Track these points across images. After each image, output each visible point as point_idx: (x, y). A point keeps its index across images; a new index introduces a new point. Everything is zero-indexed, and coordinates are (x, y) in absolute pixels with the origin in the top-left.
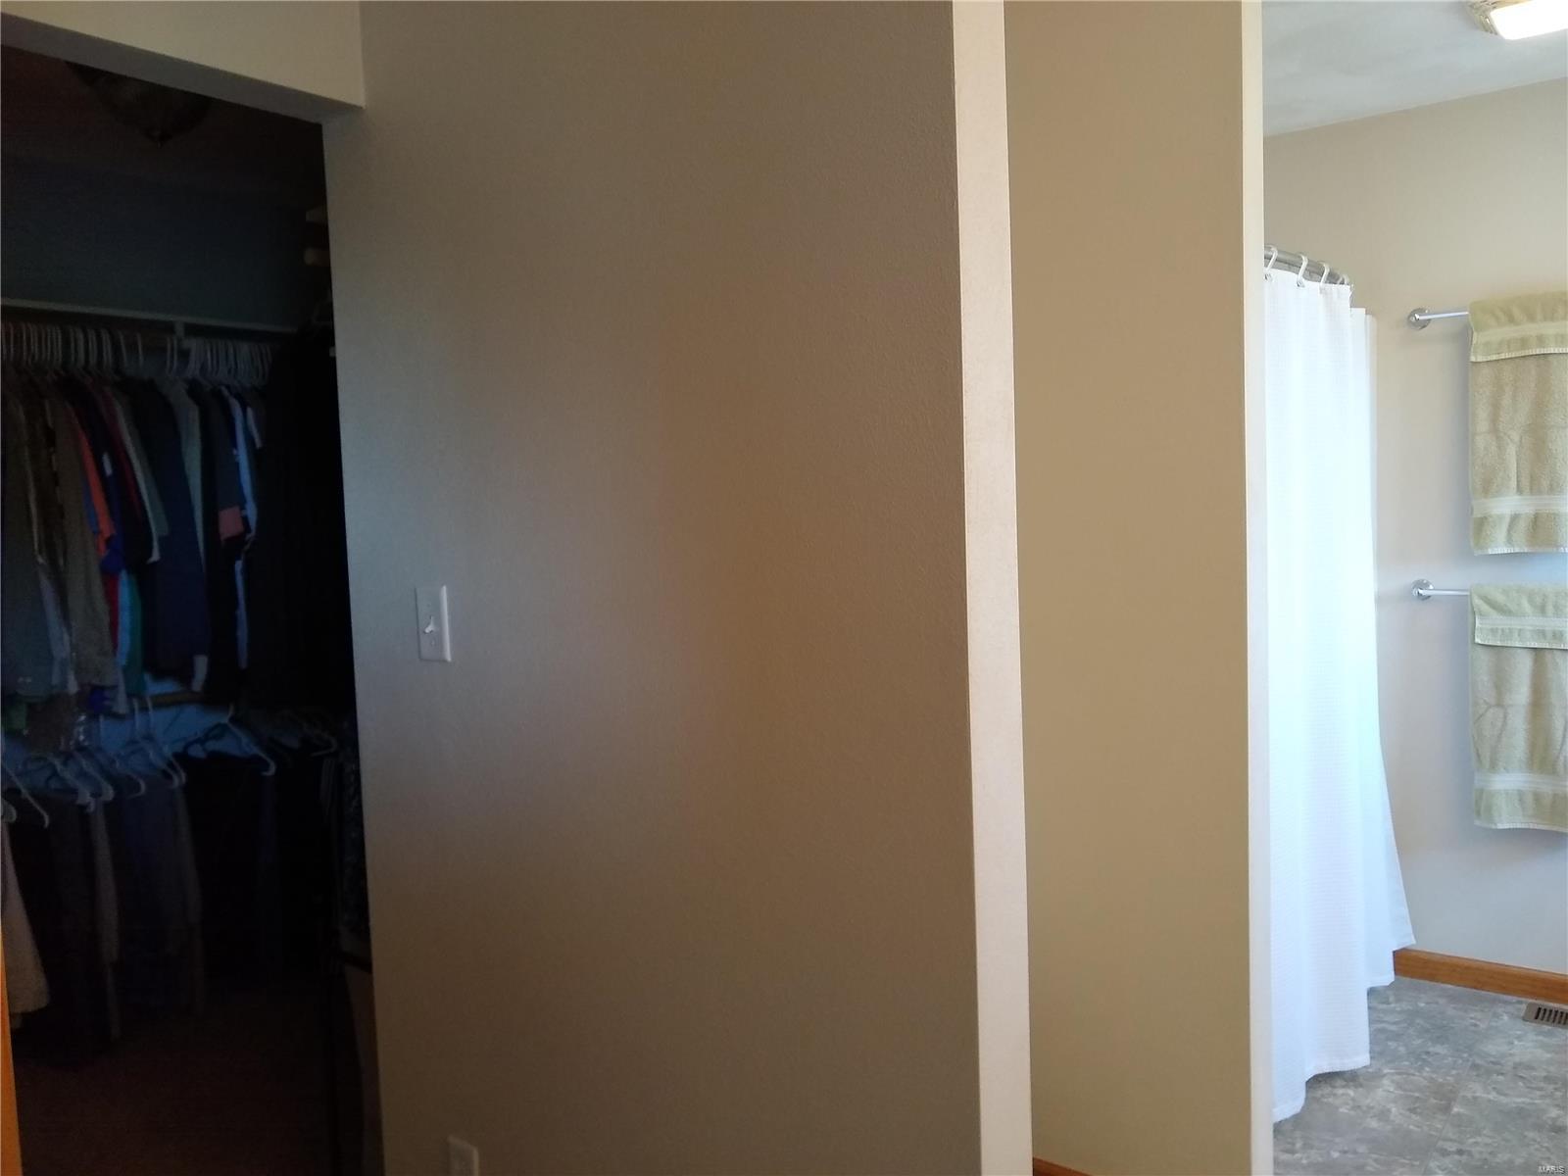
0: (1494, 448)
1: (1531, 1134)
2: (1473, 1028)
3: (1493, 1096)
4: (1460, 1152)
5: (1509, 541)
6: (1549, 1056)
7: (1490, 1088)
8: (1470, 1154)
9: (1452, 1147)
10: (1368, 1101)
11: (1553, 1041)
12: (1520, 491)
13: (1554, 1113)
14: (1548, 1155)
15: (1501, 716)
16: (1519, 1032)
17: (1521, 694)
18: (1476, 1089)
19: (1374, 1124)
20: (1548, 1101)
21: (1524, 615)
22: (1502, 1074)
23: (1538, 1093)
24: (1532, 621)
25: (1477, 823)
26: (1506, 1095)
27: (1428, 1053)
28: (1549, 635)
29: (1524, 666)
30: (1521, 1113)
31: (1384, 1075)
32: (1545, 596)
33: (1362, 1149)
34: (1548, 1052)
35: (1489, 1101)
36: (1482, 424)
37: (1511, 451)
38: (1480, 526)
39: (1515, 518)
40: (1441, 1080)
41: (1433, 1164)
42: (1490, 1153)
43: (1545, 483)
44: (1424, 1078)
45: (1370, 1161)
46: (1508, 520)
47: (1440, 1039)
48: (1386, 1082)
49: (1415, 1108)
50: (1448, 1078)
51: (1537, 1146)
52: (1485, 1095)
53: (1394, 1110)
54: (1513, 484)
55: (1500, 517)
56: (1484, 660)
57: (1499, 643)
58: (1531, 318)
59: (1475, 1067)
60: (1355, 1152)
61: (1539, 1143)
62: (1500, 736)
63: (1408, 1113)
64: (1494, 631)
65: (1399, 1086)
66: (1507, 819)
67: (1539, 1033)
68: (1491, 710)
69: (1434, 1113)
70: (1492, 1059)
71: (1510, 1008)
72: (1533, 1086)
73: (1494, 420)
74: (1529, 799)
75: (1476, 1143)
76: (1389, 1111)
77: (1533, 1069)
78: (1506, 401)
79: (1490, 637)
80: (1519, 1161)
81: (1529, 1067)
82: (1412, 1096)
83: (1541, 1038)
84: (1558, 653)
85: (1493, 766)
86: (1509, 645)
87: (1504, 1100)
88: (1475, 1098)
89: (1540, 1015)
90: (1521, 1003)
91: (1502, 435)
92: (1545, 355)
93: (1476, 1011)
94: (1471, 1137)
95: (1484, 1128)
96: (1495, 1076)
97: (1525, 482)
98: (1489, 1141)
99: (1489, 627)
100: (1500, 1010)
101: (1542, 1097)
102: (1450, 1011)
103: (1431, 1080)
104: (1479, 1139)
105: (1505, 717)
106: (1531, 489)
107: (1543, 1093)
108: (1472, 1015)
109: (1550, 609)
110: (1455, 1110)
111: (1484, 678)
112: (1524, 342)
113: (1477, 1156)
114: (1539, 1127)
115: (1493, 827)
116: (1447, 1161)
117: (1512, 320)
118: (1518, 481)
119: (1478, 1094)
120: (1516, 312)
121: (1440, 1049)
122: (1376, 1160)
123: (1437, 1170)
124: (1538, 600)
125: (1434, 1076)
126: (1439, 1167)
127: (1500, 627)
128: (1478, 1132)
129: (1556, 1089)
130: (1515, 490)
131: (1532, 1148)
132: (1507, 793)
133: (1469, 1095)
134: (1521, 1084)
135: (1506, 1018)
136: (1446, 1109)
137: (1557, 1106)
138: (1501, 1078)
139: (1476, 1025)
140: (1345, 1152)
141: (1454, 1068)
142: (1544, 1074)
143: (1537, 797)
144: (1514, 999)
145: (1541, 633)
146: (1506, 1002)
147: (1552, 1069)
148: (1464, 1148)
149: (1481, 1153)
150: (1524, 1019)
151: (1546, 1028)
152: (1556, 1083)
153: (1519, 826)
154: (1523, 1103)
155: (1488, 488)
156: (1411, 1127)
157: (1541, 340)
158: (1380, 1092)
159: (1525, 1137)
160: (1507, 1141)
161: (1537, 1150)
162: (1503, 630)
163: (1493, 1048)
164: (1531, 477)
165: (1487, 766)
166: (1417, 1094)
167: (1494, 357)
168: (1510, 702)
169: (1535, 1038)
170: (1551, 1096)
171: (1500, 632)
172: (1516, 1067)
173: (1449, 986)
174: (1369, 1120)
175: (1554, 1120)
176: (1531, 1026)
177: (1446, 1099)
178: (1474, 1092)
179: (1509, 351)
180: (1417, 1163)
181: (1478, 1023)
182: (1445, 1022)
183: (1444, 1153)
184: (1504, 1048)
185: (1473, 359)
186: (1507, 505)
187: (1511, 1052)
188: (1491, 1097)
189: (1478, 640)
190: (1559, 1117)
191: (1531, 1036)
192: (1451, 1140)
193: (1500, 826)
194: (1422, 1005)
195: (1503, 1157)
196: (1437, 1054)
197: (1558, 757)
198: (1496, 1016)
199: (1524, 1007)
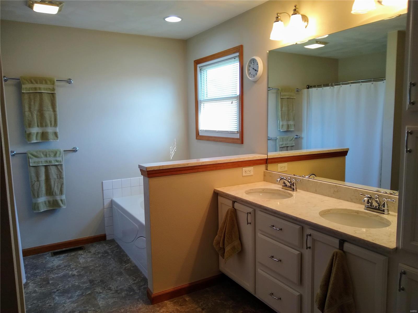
0: (30, 115)
1: (69, 279)
2: (42, 263)
3: (56, 275)
4: (57, 290)
5: (37, 139)
6: (62, 262)
7: (55, 274)
8: (60, 290)
9: (55, 290)
10: (29, 291)
11: (61, 258)
12: (38, 126)
13: (71, 273)
14: (75, 282)
15: (39, 183)
16: (53, 260)
17: (43, 177)
18: (52, 276)
19: (34, 295)
20: (68, 271)
21: (41, 157)
22: (55, 270)
23: (65, 270)
24: (43, 159)
25: (35, 212)
26: (59, 274)
27: (36, 273)
28: (48, 162)
29: (43, 170)
30: (64, 276)
31: (29, 283)
32: (46, 152)
33: (35, 302)
34: (62, 261)
35: (57, 277)
36: (27, 109)
37: (35, 116)
38: (29, 135)
39: (37, 133)
40: (43, 278)
41: (54, 296)
42: (64, 287)
43: (44, 124)
44: (39, 279)
45: (39, 303)
46: (36, 134)
47: (36, 269)
48: (30, 284)
49: (41, 286)
50: (44, 276)
51: (72, 281)
52: (54, 276)
53: (37, 289)
54: (36, 124)
55: (34, 133)
56: (32, 170)
57: (36, 165)
58: (37, 83)
59: (48, 271)
60: (34, 303)
61: (72, 280)
62: (39, 189)
63: (40, 288)
64: (35, 162)
65: (34, 284)
66: (43, 209)
67: (57, 258)
68: (36, 182)
69: (46, 285)
70: (51, 268)
71: (47, 255)
72: (63, 269)
73: (30, 108)
74: (47, 203)
75: (59, 287)
76: (36, 290)
77: (61, 266)
78: (32, 103)
79: (34, 164)
80: (70, 286)
81: (60, 266)
82: (39, 284)
83: (58, 259)
84: (51, 166)
85: (38, 197)
86: (39, 165)
87: (59, 275)
88: (53, 278)
89: (55, 254)
90: (49, 253)
91: (32, 112)
92: (41, 93)
93: (40, 259)
94: (58, 286)
95: (59, 283)
96: (54, 271)
97: (39, 124)
98: (62, 285)
99: (33, 161)
100: (45, 257)
101: (66, 271)
102: (34, 261)
103: (41, 279)
104: (59, 286)
105: (40, 184)
106: (41, 126)
107: (66, 270)
108: (40, 260)
109: (48, 156)
110: (50, 282)
111: (33, 174)
112: (35, 89)
113: (61, 289)
114: (70, 277)
115: (40, 212)
116: (56, 294)
117: (32, 83)
118: (37, 124)
119: (53, 277)
120: (33, 81)
121: (38, 271)
122: (40, 302)
123: (55, 297)
124: (45, 153)
125: (41, 277)
126: (55, 296)
127: (36, 161)
128: (58, 285)
129: (68, 268)
130: (37, 126)
131: (71, 282)
132: (42, 202)
133: (51, 278)
134: (60, 270)
135: (48, 258)
136: (48, 283)
137: (70, 271)
138: (55, 271)
139: (42, 262)
140: (32, 305)
141: (44, 274)
142: (63, 266)
143: (49, 202)
144: (47, 253)
145: (46, 162)
146: (46, 254)
147: (65, 264)
148: (57, 289)
149: (62, 288)
150: (52, 256)
151: (58, 256)
152: (67, 267)
153: (45, 210)
154: (63, 274)
155: (30, 125)
156: (43, 291)
157: (40, 89)
158: (30, 287)
159: (68, 280)
160: (65, 283)
161: (72, 282)
162: (37, 162)
163: (50, 265)
164: (41, 123)
165: (37, 197)
166: (40, 283)
167: (28, 92)
168: (40, 180)
169: (57, 259)
170: (68, 269)
171: (36, 162)
172: (57, 267)
173: (31, 256)
174: (32, 295)
175: (72, 274)
176: (54, 257)
177: (47, 281)
178: (52, 277)
179: (32, 91)
180: (50, 298)
181: (43, 261)
182: (35, 264)
183: (54, 292)
184: (52, 264)
185: (23, 92)
186: (35, 130)
187: (54, 264)
188: (56, 276)
189: (31, 165)
190: (72, 273)
191: (56, 259)
192: (54, 289)
193: (41, 211)
194: (27, 263)
195: (67, 287)
196: (38, 272)
197: (53, 191)
198: (45, 258)
199: (50, 254)
